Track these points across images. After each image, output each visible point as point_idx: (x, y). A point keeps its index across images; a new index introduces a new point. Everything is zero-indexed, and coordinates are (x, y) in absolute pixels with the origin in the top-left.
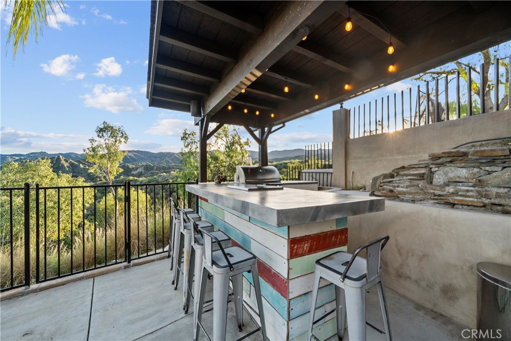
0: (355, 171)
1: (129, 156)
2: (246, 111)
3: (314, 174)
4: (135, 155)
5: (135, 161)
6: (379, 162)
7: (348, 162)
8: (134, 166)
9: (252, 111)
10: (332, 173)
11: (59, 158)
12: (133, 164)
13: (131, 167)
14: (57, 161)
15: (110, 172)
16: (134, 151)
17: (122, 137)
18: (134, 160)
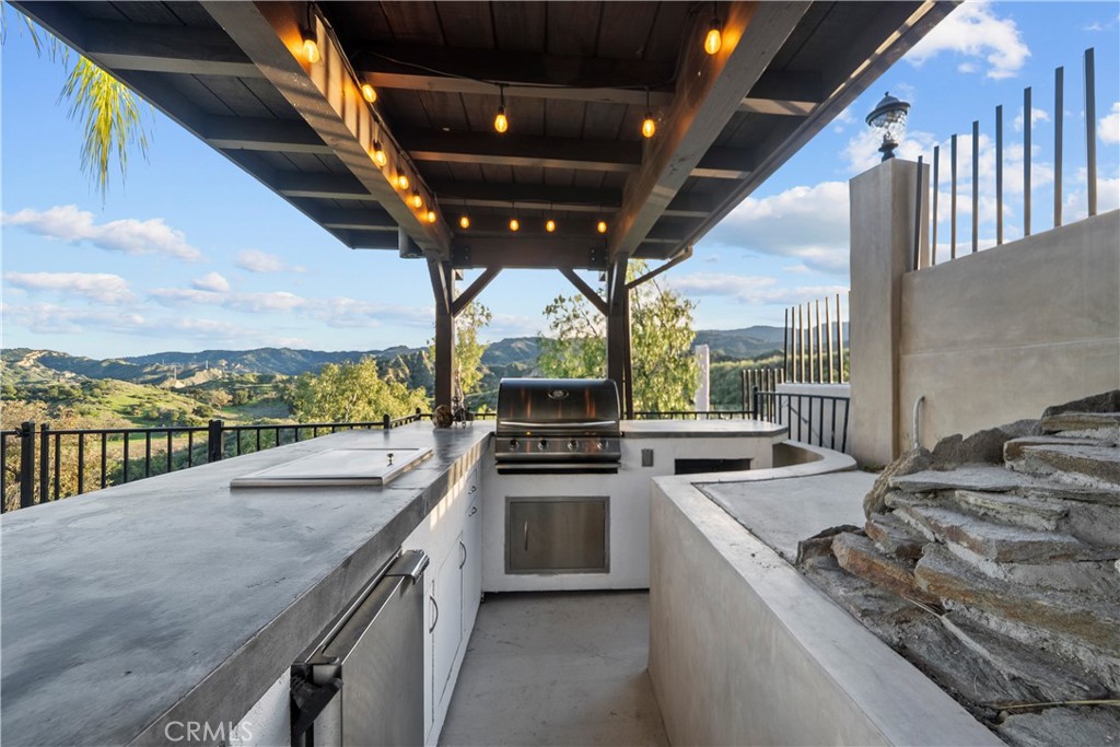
0: (931, 396)
1: (519, 348)
2: (514, 225)
3: (794, 401)
4: (527, 345)
5: (528, 358)
6: (1033, 362)
7: (907, 359)
8: (525, 367)
9: (533, 222)
10: (847, 400)
11: (421, 354)
12: (524, 363)
13: (520, 369)
14: (418, 359)
15: (462, 379)
16: (526, 339)
17: (482, 314)
18: (527, 355)
